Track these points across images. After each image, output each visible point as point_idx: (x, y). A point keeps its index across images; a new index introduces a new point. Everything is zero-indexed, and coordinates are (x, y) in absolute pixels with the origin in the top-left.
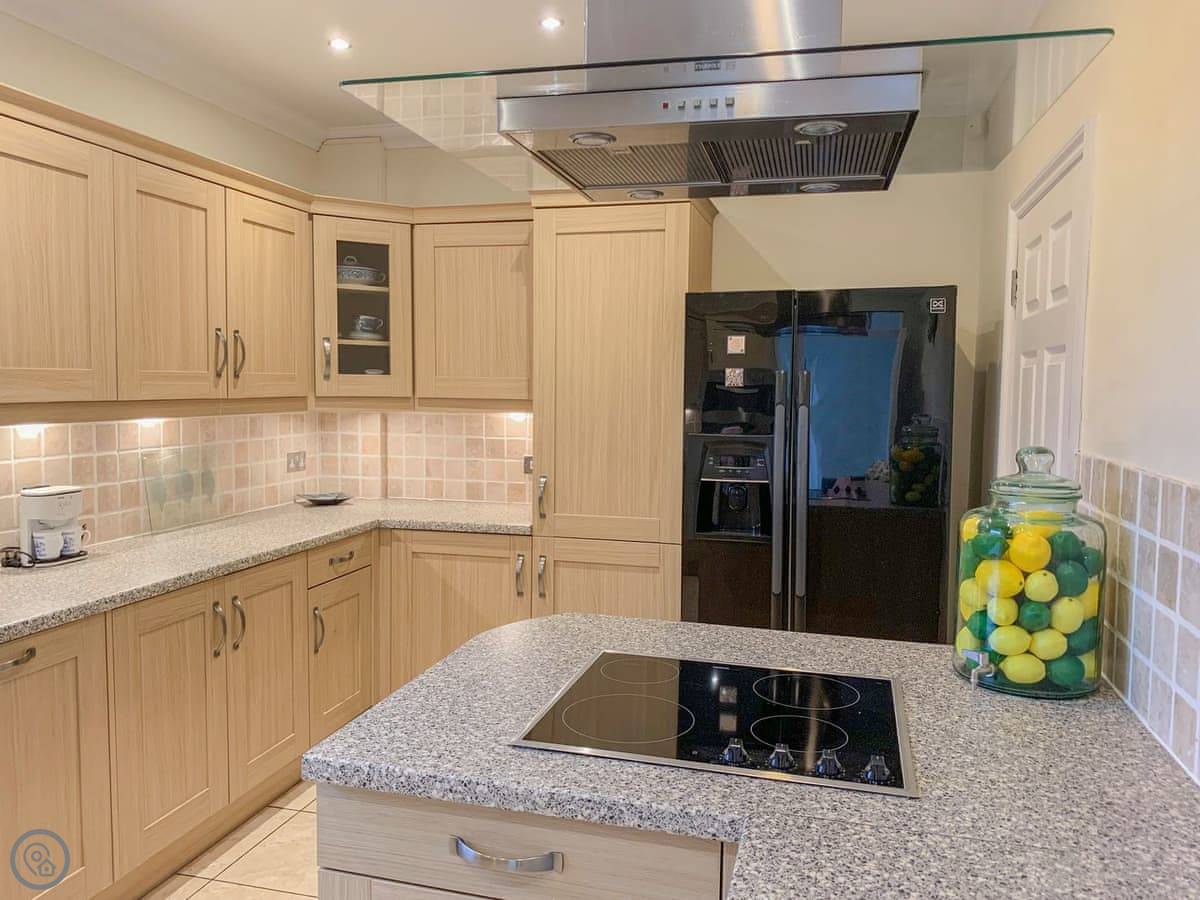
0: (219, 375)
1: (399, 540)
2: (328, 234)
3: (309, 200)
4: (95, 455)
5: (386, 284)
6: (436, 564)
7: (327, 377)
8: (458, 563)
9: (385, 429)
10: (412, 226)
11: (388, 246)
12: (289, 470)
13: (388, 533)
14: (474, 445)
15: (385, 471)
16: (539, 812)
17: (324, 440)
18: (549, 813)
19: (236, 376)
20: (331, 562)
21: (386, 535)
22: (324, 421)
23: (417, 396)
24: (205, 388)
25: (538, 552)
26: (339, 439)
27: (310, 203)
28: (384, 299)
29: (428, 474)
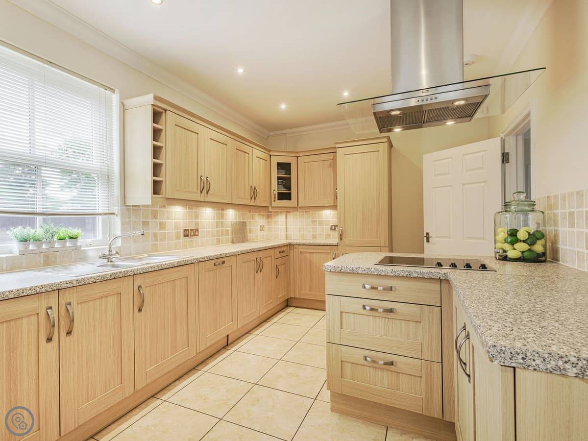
0: (251, 198)
1: (296, 248)
2: (275, 160)
3: (270, 151)
4: (221, 221)
5: (290, 174)
6: (308, 255)
7: (275, 201)
8: (315, 255)
9: (286, 219)
10: (297, 157)
11: (290, 163)
12: (261, 230)
13: (293, 246)
14: (314, 222)
15: (287, 231)
16: (389, 274)
17: (268, 222)
18: (392, 274)
19: (255, 199)
20: (280, 252)
21: (292, 247)
22: (269, 217)
23: (299, 206)
24: (248, 202)
25: (340, 251)
26: (273, 222)
27: (270, 152)
28: (290, 178)
29: (300, 231)
